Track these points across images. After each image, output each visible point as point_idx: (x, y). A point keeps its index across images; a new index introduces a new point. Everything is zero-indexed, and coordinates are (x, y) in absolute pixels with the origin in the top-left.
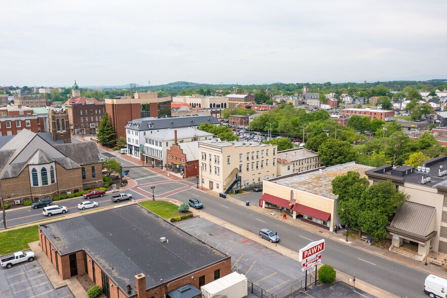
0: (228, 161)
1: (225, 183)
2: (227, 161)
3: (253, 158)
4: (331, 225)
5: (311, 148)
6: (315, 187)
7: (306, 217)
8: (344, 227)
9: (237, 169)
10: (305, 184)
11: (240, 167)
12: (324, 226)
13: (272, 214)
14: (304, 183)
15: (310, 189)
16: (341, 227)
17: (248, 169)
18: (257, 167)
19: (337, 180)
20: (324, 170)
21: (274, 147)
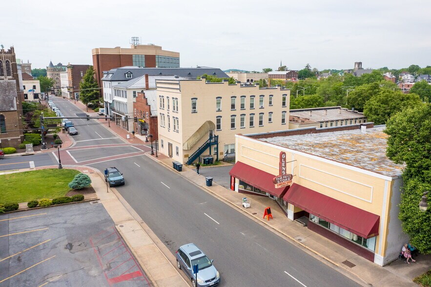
0: (194, 108)
1: (186, 145)
2: (191, 106)
3: (242, 106)
4: (379, 247)
5: (353, 106)
6: (346, 151)
7: (316, 220)
8: (415, 254)
9: (210, 123)
10: (326, 147)
11: (219, 121)
12: (360, 247)
13: (245, 204)
14: (324, 145)
15: (333, 155)
16: (408, 256)
17: (233, 126)
18: (251, 124)
19: (405, 119)
20: (370, 130)
21: (284, 92)
